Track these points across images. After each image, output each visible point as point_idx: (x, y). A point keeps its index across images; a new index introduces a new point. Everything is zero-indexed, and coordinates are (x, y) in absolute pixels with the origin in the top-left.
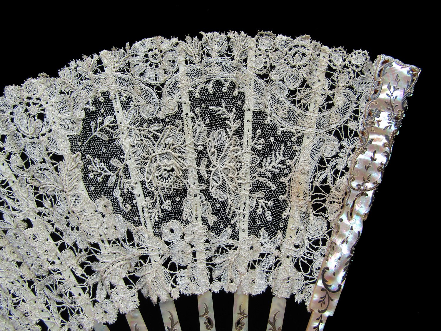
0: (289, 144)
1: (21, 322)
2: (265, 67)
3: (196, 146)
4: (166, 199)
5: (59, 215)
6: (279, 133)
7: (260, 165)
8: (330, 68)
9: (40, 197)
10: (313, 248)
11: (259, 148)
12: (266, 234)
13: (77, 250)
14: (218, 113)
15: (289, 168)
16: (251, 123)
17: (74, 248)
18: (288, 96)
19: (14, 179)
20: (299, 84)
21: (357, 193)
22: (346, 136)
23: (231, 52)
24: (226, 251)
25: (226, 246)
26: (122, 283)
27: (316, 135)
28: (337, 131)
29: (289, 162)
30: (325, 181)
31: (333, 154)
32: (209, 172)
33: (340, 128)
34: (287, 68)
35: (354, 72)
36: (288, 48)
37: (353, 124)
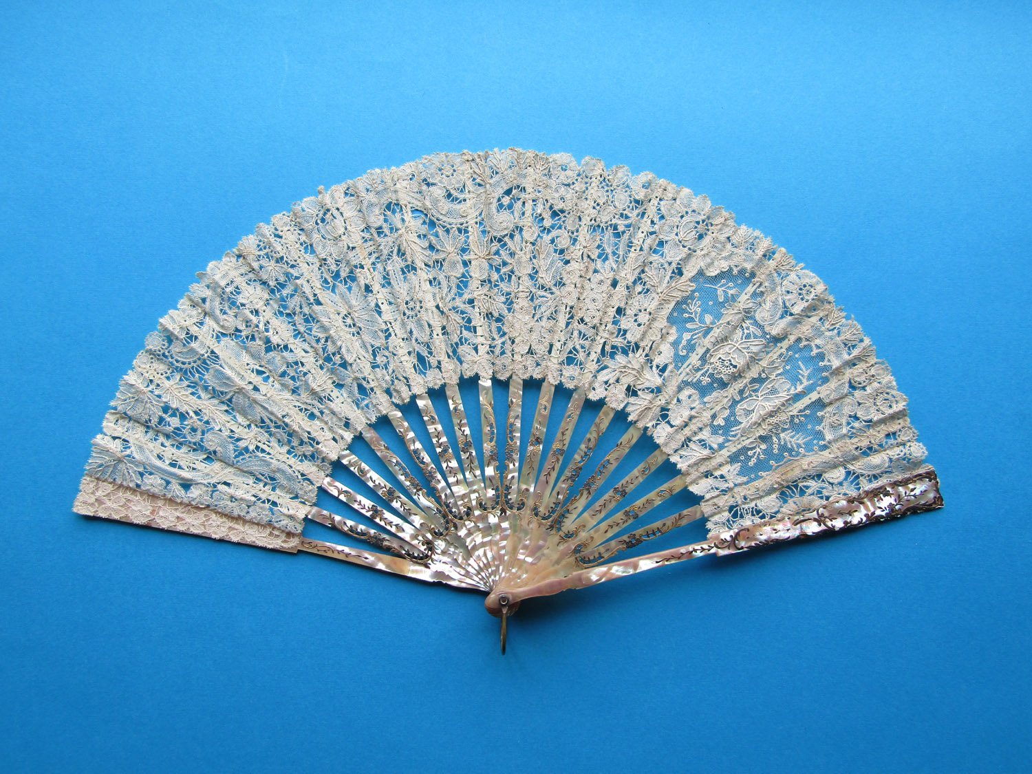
0: (815, 442)
1: (542, 332)
2: (860, 384)
3: (763, 371)
4: (708, 376)
5: (638, 303)
6: (818, 428)
7: (784, 430)
8: (894, 434)
9: (640, 279)
10: (752, 512)
11: (796, 420)
12: (738, 469)
13: (622, 335)
14: (800, 371)
15: (798, 454)
16: (810, 401)
17: (622, 332)
18: (850, 416)
19: (638, 249)
20: (865, 418)
21: (817, 517)
22: (852, 482)
23: (853, 349)
24: (706, 448)
25: (709, 446)
26: (626, 386)
27: (836, 458)
28: (850, 472)
29: (802, 451)
30: (807, 487)
31: (831, 481)
32: (751, 395)
33: (854, 473)
34: (871, 401)
35: (905, 454)
36: (888, 391)
37: (865, 481)
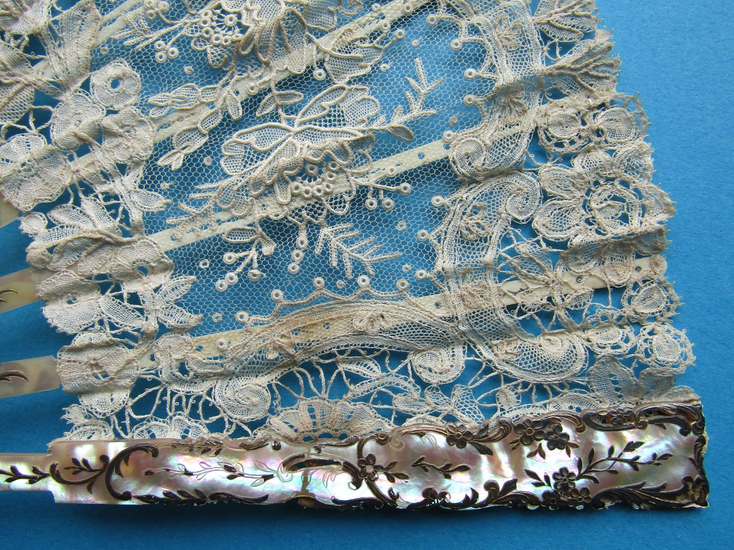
0: (407, 266)
2: (560, 145)
3: (321, 64)
4: (177, 43)
6: (424, 234)
7: (332, 219)
8: (618, 291)
10: (195, 407)
11: (371, 202)
12: (184, 290)
14: (412, 81)
15: (352, 286)
16: (419, 162)
18: (515, 224)
20: (553, 236)
21: (354, 461)
22: (477, 391)
23: (562, 53)
24: (115, 216)
25: (125, 212)
27: (451, 320)
28: (481, 364)
29: (363, 281)
30: (356, 379)
31: (425, 376)
32: (275, 117)
33: (488, 370)
34: (578, 194)
35: (633, 350)
36: (627, 177)
37: (512, 396)
